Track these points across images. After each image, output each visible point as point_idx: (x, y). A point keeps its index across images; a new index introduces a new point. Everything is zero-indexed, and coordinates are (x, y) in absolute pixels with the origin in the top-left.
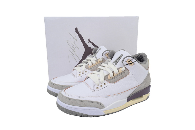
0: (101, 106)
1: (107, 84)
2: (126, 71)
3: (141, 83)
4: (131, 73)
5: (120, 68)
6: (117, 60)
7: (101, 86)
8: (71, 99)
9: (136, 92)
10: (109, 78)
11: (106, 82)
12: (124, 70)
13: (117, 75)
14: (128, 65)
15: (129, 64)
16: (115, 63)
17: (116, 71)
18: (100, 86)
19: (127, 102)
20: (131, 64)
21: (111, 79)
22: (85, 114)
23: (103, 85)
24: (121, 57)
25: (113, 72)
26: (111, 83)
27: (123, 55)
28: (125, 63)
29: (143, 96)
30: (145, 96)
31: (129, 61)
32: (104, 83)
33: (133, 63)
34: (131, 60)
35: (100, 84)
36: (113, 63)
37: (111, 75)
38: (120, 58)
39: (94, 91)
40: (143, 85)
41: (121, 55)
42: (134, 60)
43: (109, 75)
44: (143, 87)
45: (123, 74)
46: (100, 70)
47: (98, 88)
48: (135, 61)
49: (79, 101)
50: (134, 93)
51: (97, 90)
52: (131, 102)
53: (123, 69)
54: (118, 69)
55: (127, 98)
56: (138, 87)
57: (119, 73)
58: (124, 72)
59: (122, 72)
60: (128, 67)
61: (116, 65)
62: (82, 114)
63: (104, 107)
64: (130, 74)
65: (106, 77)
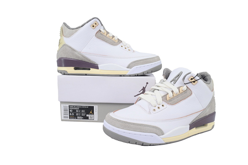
0: (160, 132)
1: (165, 106)
2: (188, 91)
3: (205, 108)
4: (194, 93)
5: (180, 87)
6: (176, 78)
7: (159, 108)
8: (124, 122)
9: (200, 118)
10: (168, 99)
11: (164, 104)
12: (185, 90)
13: (178, 96)
14: (190, 83)
15: (192, 82)
16: (173, 82)
17: (176, 91)
18: (157, 107)
19: (190, 129)
20: (194, 82)
21: (170, 100)
22: (141, 141)
23: (161, 106)
24: (181, 75)
25: (172, 92)
26: (171, 104)
27: (182, 72)
28: (186, 81)
29: (208, 124)
30: (210, 125)
31: (192, 79)
32: (163, 104)
33: (196, 80)
34: (194, 78)
35: (158, 106)
36: (171, 82)
37: (171, 94)
38: (179, 76)
39: (150, 113)
40: (208, 110)
41: (181, 72)
42: (197, 78)
43: (168, 95)
44: (208, 113)
45: (185, 95)
46: (154, 91)
47: (154, 110)
48: (199, 78)
49: (133, 124)
50: (198, 119)
51: (154, 112)
52: (194, 130)
53: (185, 88)
54: (179, 88)
55: (190, 125)
56: (202, 111)
57: (180, 93)
58: (185, 92)
59: (183, 91)
60: (190, 86)
61: (174, 85)
62: (137, 140)
63: (163, 134)
64: (193, 95)
65: (164, 98)
